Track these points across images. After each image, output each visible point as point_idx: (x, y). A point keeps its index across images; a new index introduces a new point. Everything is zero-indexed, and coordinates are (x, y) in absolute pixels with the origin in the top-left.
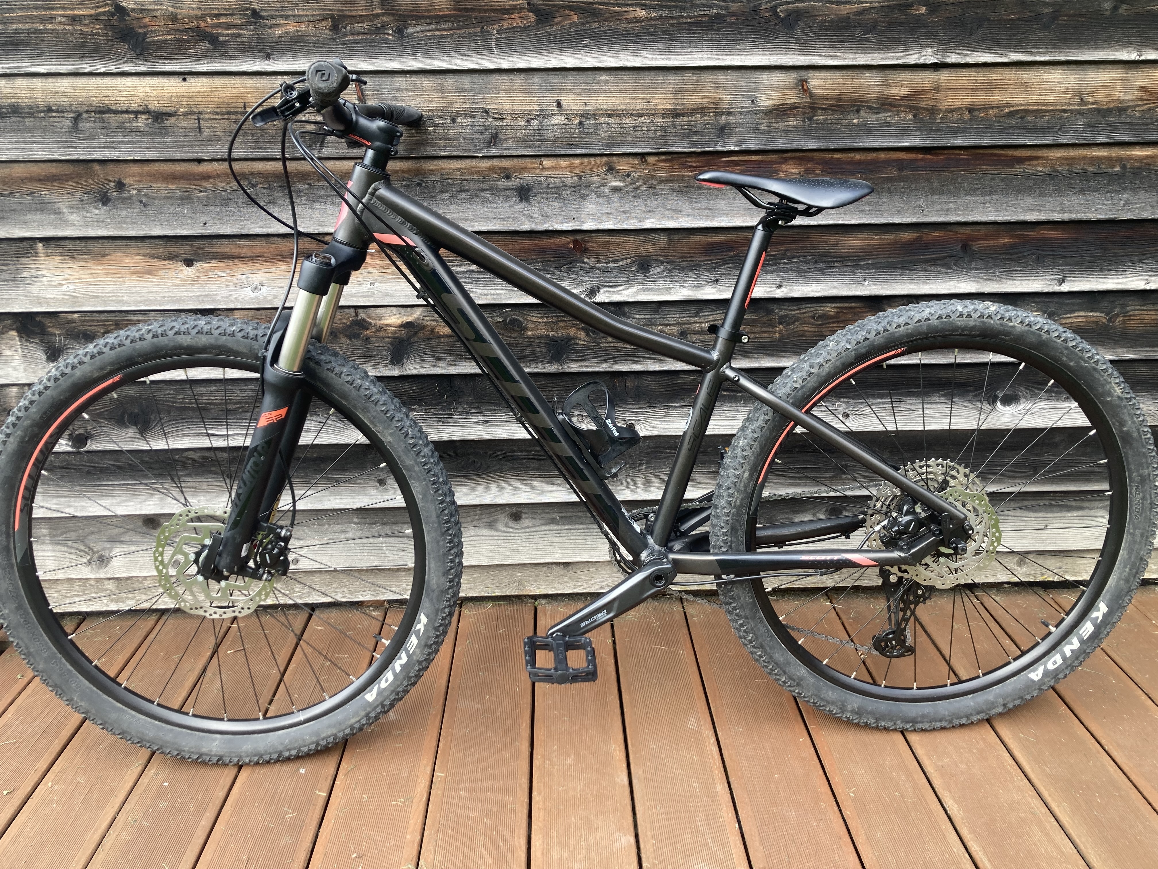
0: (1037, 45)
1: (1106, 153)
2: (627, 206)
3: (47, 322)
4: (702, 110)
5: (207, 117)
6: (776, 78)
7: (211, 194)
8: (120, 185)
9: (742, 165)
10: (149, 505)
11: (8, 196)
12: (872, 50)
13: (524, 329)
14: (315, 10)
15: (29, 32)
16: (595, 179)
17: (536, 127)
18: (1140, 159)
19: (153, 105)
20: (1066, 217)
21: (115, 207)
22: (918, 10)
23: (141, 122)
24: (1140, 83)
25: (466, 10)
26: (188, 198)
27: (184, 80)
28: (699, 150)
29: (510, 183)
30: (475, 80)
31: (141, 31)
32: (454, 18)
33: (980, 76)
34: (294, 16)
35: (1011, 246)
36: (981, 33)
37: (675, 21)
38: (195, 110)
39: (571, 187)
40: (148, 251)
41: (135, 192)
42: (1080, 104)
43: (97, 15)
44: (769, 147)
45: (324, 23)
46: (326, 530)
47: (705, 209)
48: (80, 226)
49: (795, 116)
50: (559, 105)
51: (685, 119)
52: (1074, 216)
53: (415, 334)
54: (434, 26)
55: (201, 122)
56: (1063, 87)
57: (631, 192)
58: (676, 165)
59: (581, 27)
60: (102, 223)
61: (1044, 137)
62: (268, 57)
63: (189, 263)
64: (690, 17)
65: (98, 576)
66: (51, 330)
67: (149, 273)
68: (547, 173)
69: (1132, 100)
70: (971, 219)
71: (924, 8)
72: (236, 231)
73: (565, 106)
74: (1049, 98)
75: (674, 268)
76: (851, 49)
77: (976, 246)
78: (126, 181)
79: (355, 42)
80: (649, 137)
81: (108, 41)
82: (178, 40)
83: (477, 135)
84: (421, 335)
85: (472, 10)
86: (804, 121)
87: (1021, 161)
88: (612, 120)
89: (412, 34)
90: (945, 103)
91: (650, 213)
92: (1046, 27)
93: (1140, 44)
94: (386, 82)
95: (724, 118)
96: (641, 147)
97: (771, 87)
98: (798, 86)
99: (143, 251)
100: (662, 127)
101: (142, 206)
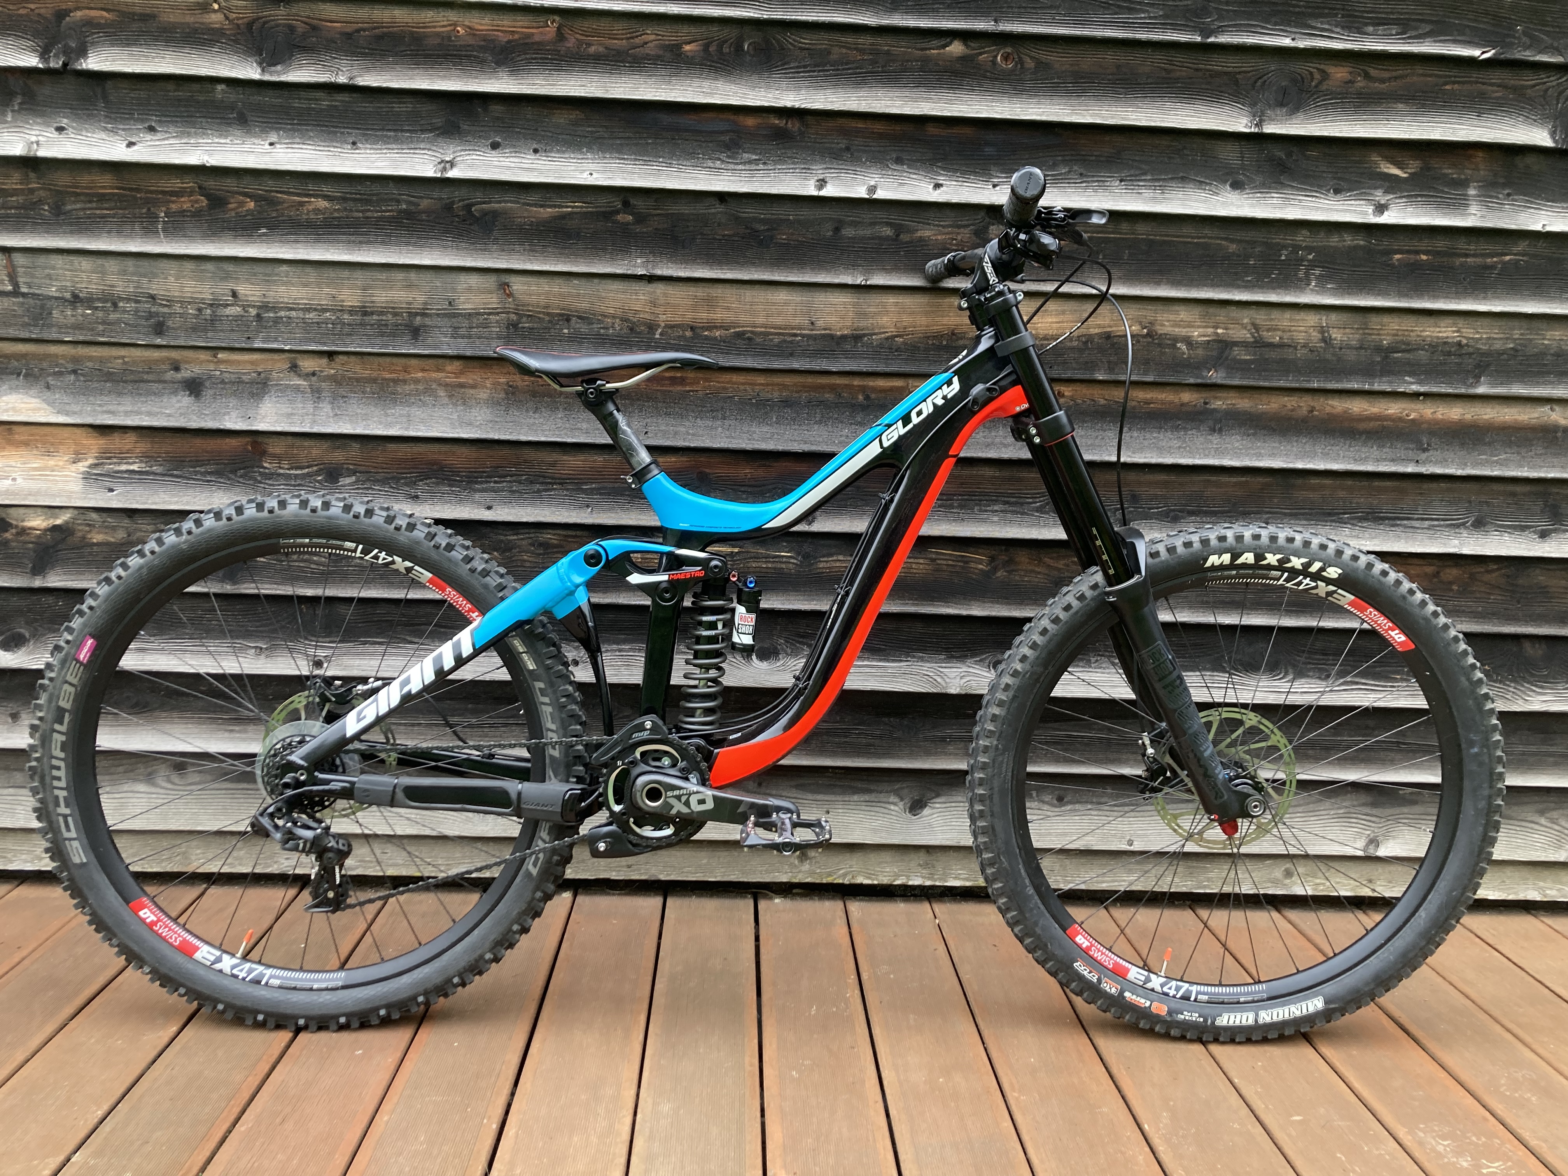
0: (756, 264)
1: (847, 382)
2: (310, 407)
4: (394, 310)
6: (474, 280)
12: (577, 257)
16: (276, 376)
17: (208, 317)
18: (884, 390)
20: (807, 448)
22: (624, 218)
25: (132, 191)
29: (179, 376)
30: (139, 263)
32: (117, 197)
33: (698, 292)
35: (754, 477)
36: (694, 248)
37: (361, 216)
39: (248, 383)
44: (470, 352)
47: (400, 415)
49: (498, 321)
50: (234, 294)
51: (375, 317)
53: (64, 539)
54: (94, 205)
56: (791, 308)
57: (317, 393)
58: (368, 365)
59: (258, 216)
61: (775, 361)
68: (222, 367)
69: (868, 327)
70: (702, 444)
71: (631, 217)
73: (241, 297)
74: (778, 320)
75: (368, 480)
76: (552, 256)
77: (712, 474)
79: (8, 216)
80: (335, 335)
83: (143, 322)
84: (70, 541)
85: (139, 191)
86: (507, 328)
88: (293, 314)
89: (70, 211)
90: (664, 318)
91: (337, 417)
92: (763, 245)
93: (866, 269)
94: (42, 260)
95: (418, 318)
96: (324, 344)
97: (469, 289)
98: (499, 289)
100: (349, 325)
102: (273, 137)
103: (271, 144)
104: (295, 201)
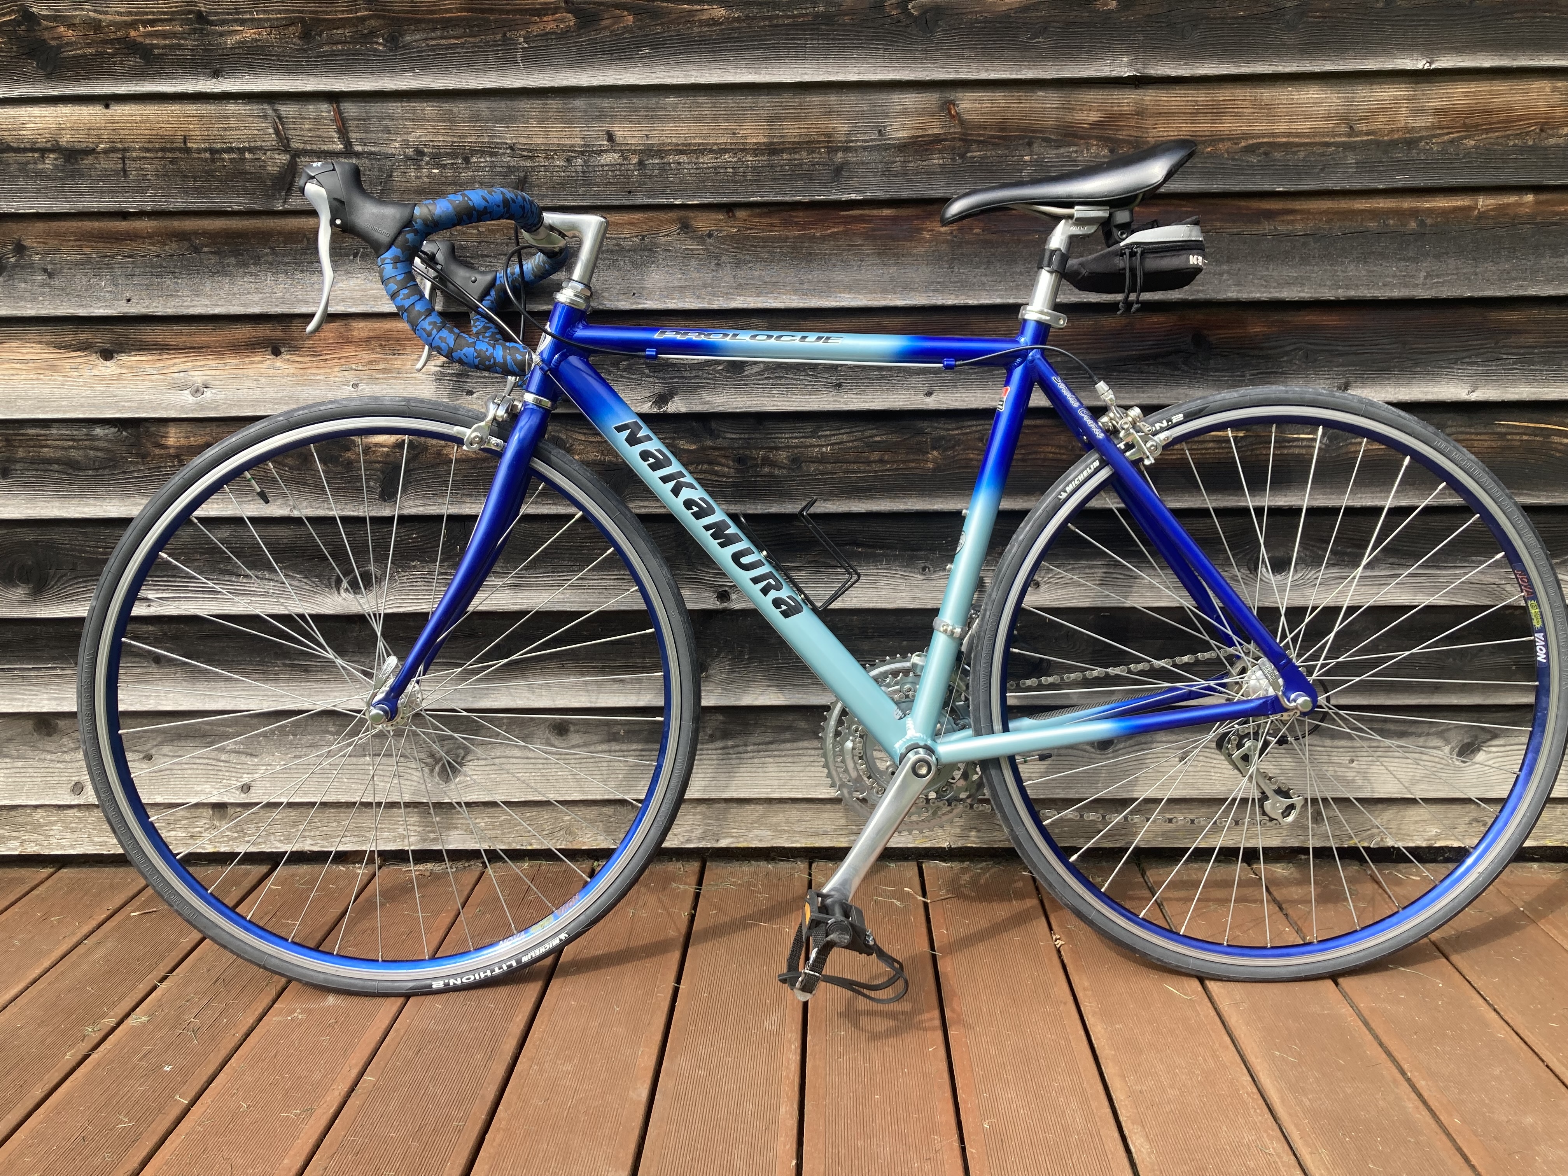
0: (1280, 51)
1: (1394, 205)
2: (708, 277)
4: (809, 145)
5: (134, 154)
6: (910, 100)
7: (139, 260)
8: (20, 249)
9: (870, 222)
10: (42, 700)
12: (1044, 58)
14: (279, 12)
16: (663, 239)
17: (580, 169)
18: (1444, 212)
19: (66, 139)
20: (1342, 294)
21: (11, 277)
22: (1106, 5)
23: (49, 163)
24: (1435, 104)
25: (483, 11)
26: (108, 265)
27: (107, 106)
28: (807, 199)
30: (494, 105)
31: (53, 43)
32: (466, 22)
33: (1201, 96)
34: (252, 20)
35: (1266, 338)
36: (1197, 35)
37: (767, 23)
38: (119, 146)
39: (628, 251)
40: (53, 339)
41: (37, 258)
42: (1350, 136)
44: (905, 194)
45: (292, 29)
47: (819, 282)
49: (940, 152)
50: (610, 137)
51: (785, 156)
52: (1352, 293)
53: (416, 457)
54: (439, 33)
55: (127, 162)
56: (1322, 110)
57: (714, 258)
58: (775, 221)
59: (638, 32)
61: (1299, 180)
62: (216, 73)
63: (107, 355)
64: (788, 17)
67: (52, 367)
69: (1427, 128)
70: (1201, 296)
71: (1114, 3)
72: (170, 311)
73: (619, 140)
74: (1305, 126)
75: (779, 367)
76: (1013, 58)
77: (1214, 337)
78: (27, 243)
79: (333, 54)
80: (736, 182)
81: (12, 58)
82: (101, 54)
83: (500, 181)
84: (423, 459)
85: (491, 11)
86: (953, 159)
87: (1270, 215)
88: (683, 158)
89: (409, 43)
90: (1153, 133)
91: (741, 288)
92: (1291, 27)
93: (1431, 48)
94: (376, 108)
95: (840, 155)
96: (725, 194)
97: (905, 112)
98: (942, 110)
99: (45, 339)
100: (754, 168)
101: (45, 277)
104: (684, 11)
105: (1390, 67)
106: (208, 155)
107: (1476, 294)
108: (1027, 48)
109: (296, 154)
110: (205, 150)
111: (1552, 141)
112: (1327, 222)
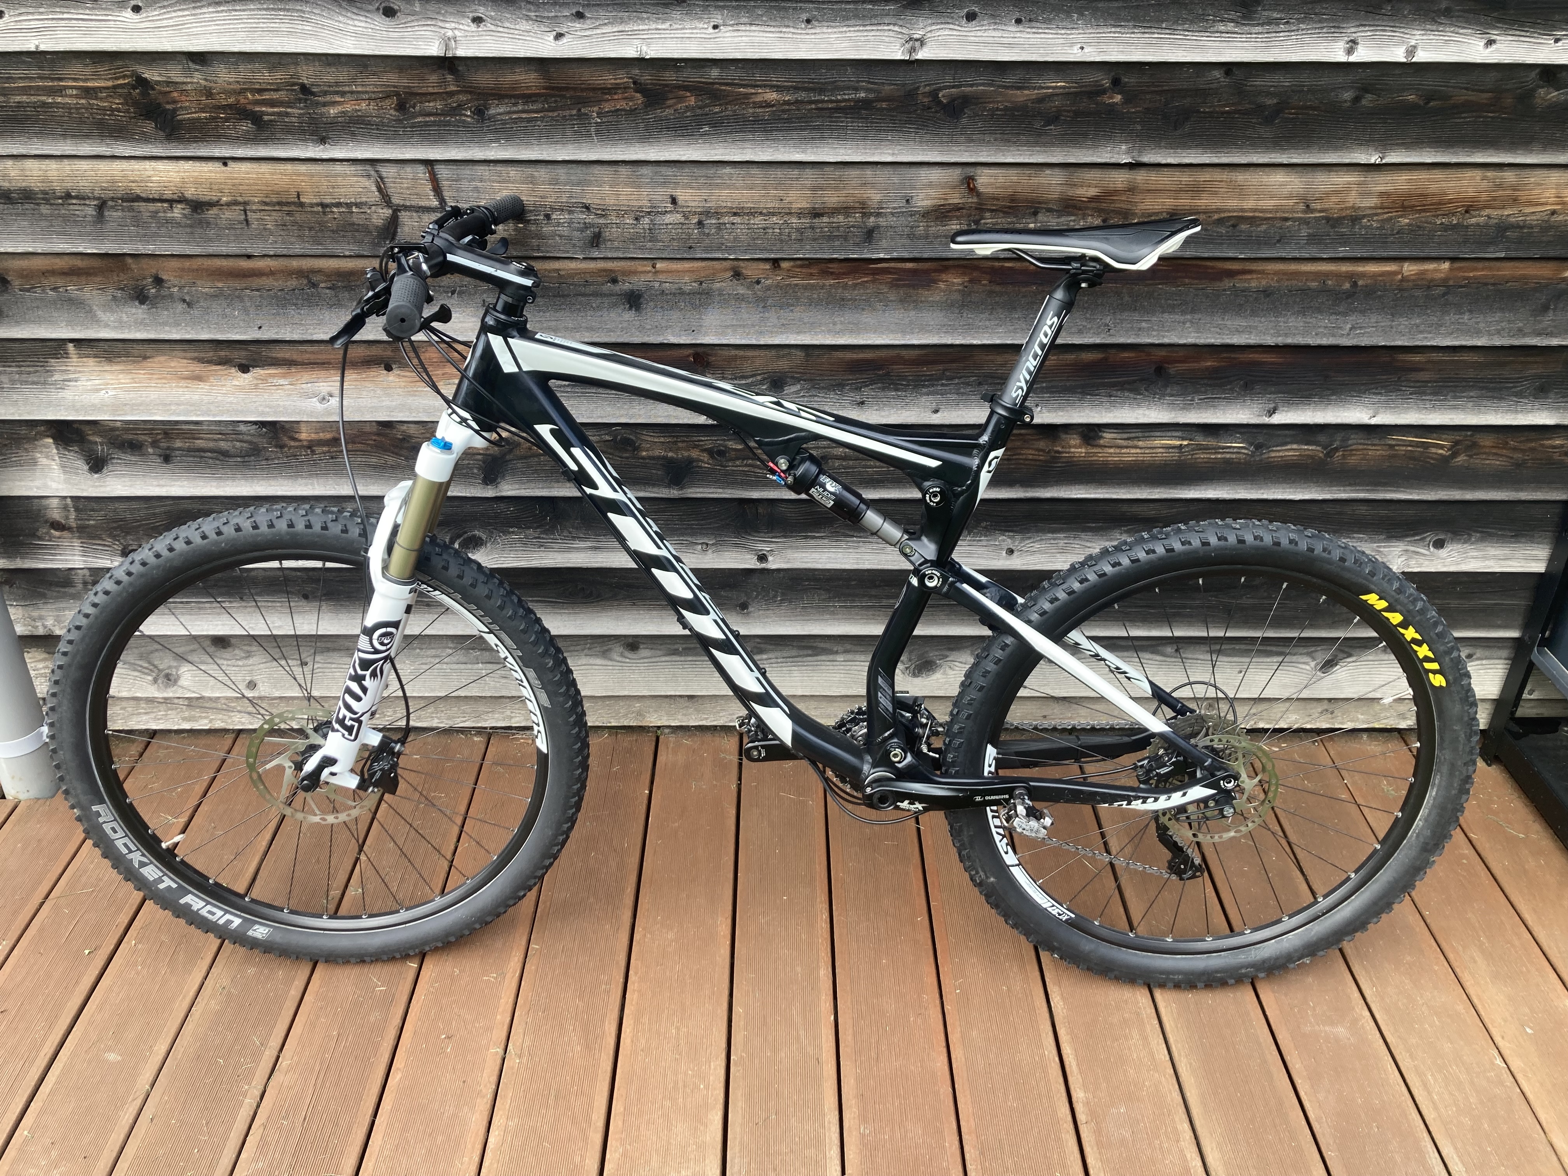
0: (1257, 143)
1: (1333, 269)
2: (756, 318)
3: (86, 429)
4: (846, 210)
5: (254, 208)
6: (935, 175)
7: (265, 294)
8: (158, 281)
9: (894, 273)
11: (28, 290)
12: (1053, 145)
13: (637, 449)
14: (376, 87)
15: (35, 105)
16: (718, 285)
17: (647, 227)
18: (1375, 275)
19: (190, 193)
20: (1281, 341)
21: (154, 305)
22: (1112, 98)
23: (178, 212)
24: (1381, 188)
25: (559, 89)
26: (238, 297)
27: (225, 164)
28: (842, 257)
29: (617, 288)
30: (572, 171)
31: (169, 107)
32: (544, 97)
33: (1185, 177)
34: (352, 92)
35: (1215, 370)
36: (1187, 128)
37: (813, 106)
38: (240, 199)
39: (689, 294)
40: (196, 354)
41: (176, 289)
42: (1305, 212)
43: (115, 87)
44: (925, 256)
45: (388, 102)
46: (418, 654)
47: (849, 323)
48: (116, 327)
49: (958, 218)
50: (674, 201)
51: (825, 219)
52: (1289, 341)
53: (511, 451)
54: (521, 107)
55: (249, 213)
56: (1286, 190)
57: (762, 303)
58: (813, 272)
59: (699, 112)
60: (140, 324)
61: (1259, 249)
62: (323, 140)
63: (244, 369)
64: (832, 102)
65: (166, 695)
66: (91, 438)
67: (199, 378)
68: (662, 277)
69: (1370, 208)
70: (1166, 341)
71: (1119, 97)
72: (296, 337)
73: (680, 202)
74: (1269, 203)
75: (813, 387)
76: (1027, 144)
77: (1172, 370)
78: (164, 277)
79: (426, 124)
80: (782, 241)
81: (131, 118)
82: (214, 118)
83: (577, 234)
84: (517, 452)
85: (567, 89)
86: (969, 226)
87: (1231, 274)
88: (737, 220)
89: (494, 116)
90: (1142, 206)
91: (785, 327)
92: (1268, 121)
93: (1385, 143)
94: (467, 171)
95: (872, 219)
96: (770, 251)
97: (930, 186)
98: (962, 184)
99: (189, 355)
100: (798, 230)
101: (185, 306)
102: (718, 19)
103: (715, 27)
104: (740, 94)
105: (1347, 161)
106: (320, 209)
107: (1388, 344)
108: (1039, 135)
109: (396, 210)
110: (318, 205)
111: (1473, 221)
112: (1278, 281)
